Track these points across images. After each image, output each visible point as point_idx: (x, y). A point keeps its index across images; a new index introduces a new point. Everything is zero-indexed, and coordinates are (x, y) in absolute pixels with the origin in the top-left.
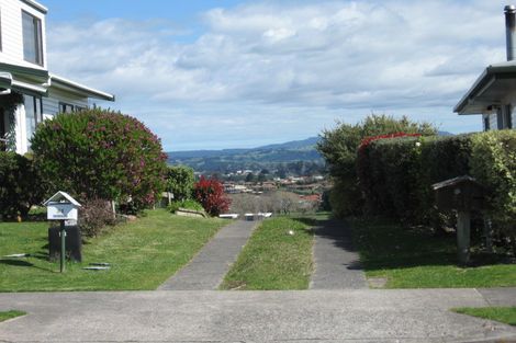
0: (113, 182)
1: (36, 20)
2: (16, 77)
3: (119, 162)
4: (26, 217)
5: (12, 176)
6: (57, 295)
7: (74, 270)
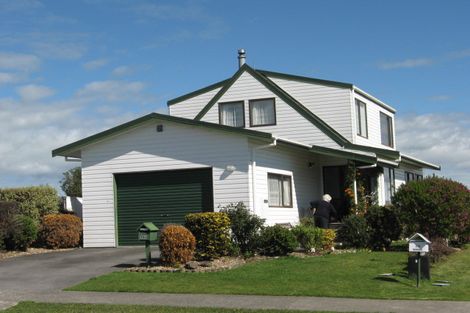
0: (447, 226)
1: (389, 118)
2: (379, 156)
3: (451, 212)
4: (389, 248)
5: (380, 221)
6: (418, 302)
7: (425, 286)
